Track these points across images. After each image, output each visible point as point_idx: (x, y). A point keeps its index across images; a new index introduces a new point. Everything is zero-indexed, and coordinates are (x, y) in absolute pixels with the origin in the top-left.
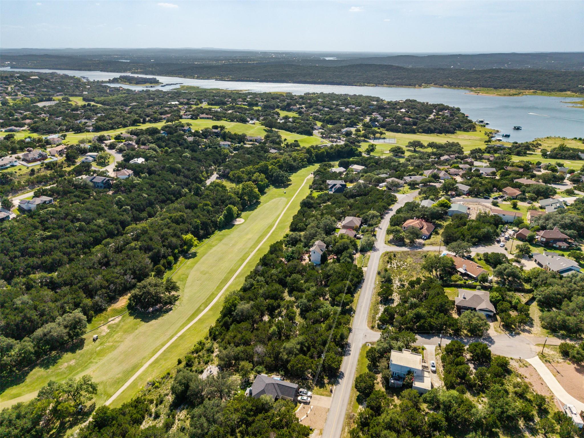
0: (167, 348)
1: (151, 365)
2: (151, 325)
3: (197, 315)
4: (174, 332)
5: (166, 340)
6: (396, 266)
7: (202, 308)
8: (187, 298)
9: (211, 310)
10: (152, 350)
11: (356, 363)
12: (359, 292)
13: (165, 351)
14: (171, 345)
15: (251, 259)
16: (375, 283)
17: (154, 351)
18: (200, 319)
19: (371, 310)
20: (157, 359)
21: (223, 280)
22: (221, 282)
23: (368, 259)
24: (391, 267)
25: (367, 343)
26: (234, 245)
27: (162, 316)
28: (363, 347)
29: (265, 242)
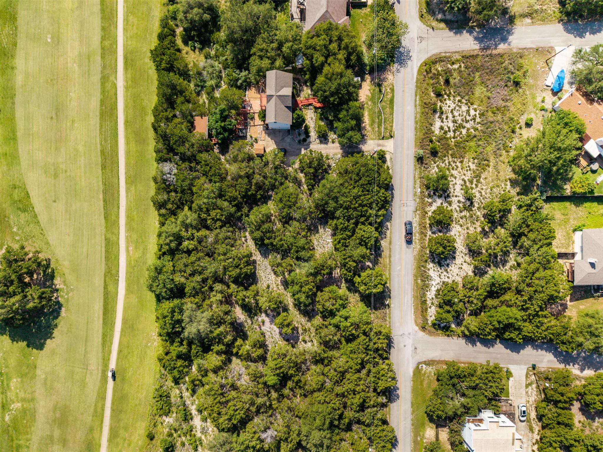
0: (113, 403)
1: (110, 440)
2: (53, 353)
3: (114, 311)
4: (101, 361)
5: (98, 383)
6: (451, 125)
7: (111, 288)
8: (66, 263)
9: (129, 290)
10: (92, 410)
11: (409, 410)
12: (388, 232)
13: (113, 410)
14: (114, 395)
15: (126, 107)
16: (415, 194)
17: (95, 411)
18: (125, 321)
19: (416, 280)
20: (111, 429)
21: (105, 192)
22: (105, 201)
23: (392, 101)
24: (442, 128)
25: (419, 363)
26: (57, 40)
27: (56, 326)
28: (414, 374)
29: (126, 20)
